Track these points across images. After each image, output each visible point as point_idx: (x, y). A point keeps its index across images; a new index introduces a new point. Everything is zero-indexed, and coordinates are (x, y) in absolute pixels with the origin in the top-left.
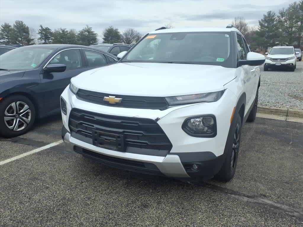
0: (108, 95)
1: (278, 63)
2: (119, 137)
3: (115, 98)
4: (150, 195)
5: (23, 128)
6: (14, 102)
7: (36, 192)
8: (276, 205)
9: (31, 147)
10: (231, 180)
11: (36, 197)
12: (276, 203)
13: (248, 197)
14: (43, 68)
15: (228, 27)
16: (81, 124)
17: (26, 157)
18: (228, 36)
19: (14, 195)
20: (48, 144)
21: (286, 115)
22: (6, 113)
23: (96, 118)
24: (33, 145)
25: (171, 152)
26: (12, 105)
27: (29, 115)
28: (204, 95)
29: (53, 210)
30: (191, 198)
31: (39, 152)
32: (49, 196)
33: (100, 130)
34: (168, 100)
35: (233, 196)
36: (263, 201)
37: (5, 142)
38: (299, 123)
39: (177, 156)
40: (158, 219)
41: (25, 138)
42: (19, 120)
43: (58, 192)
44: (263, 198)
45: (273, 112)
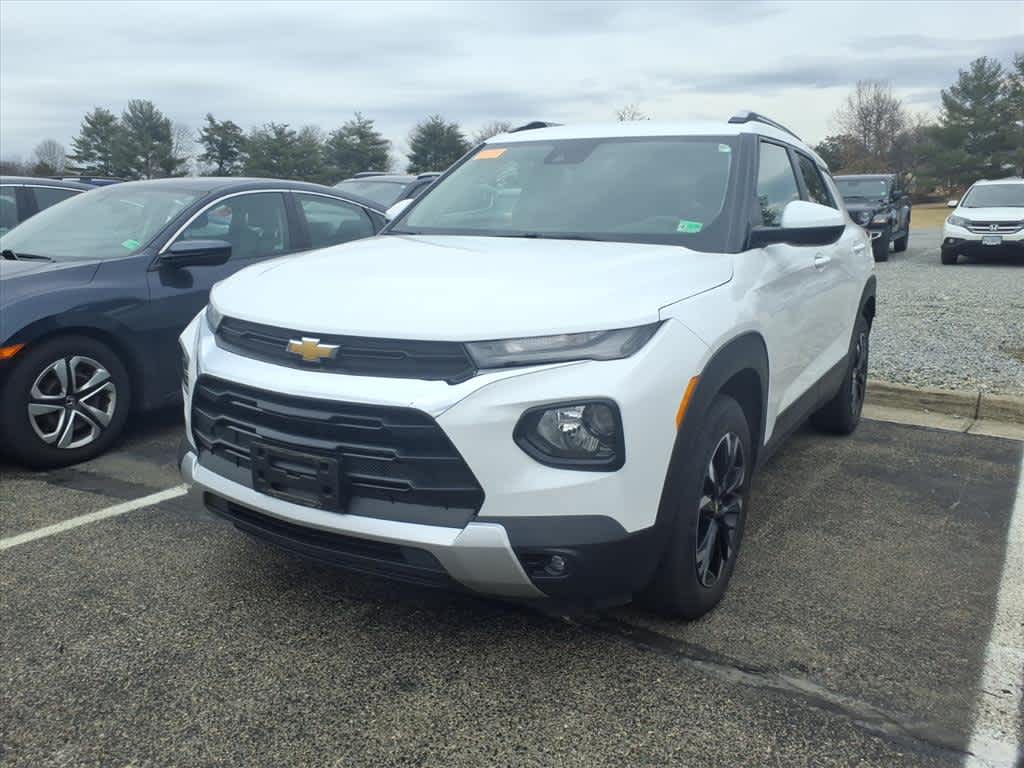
0: (299, 335)
1: (991, 239)
2: (324, 466)
3: (321, 342)
4: (431, 653)
5: (88, 439)
6: (60, 358)
7: (84, 633)
8: (830, 697)
9: (101, 499)
10: (708, 615)
11: (82, 647)
12: (833, 691)
13: (746, 669)
14: (161, 252)
15: (734, 121)
16: (223, 423)
17: (79, 528)
18: (727, 149)
19: (19, 638)
20: (159, 490)
21: (973, 412)
22: (35, 392)
23: (263, 405)
24: (108, 495)
25: (480, 514)
26: (55, 368)
27: (109, 401)
28: (593, 337)
29: (122, 687)
30: (560, 666)
31: (123, 514)
32: (120, 646)
33: (271, 444)
34: (475, 352)
35: (698, 664)
36: (789, 684)
37: (28, 483)
38: (1010, 441)
39: (501, 526)
40: (433, 725)
41: (93, 471)
42: (76, 414)
43: (151, 634)
44: (794, 676)
45: (928, 403)
